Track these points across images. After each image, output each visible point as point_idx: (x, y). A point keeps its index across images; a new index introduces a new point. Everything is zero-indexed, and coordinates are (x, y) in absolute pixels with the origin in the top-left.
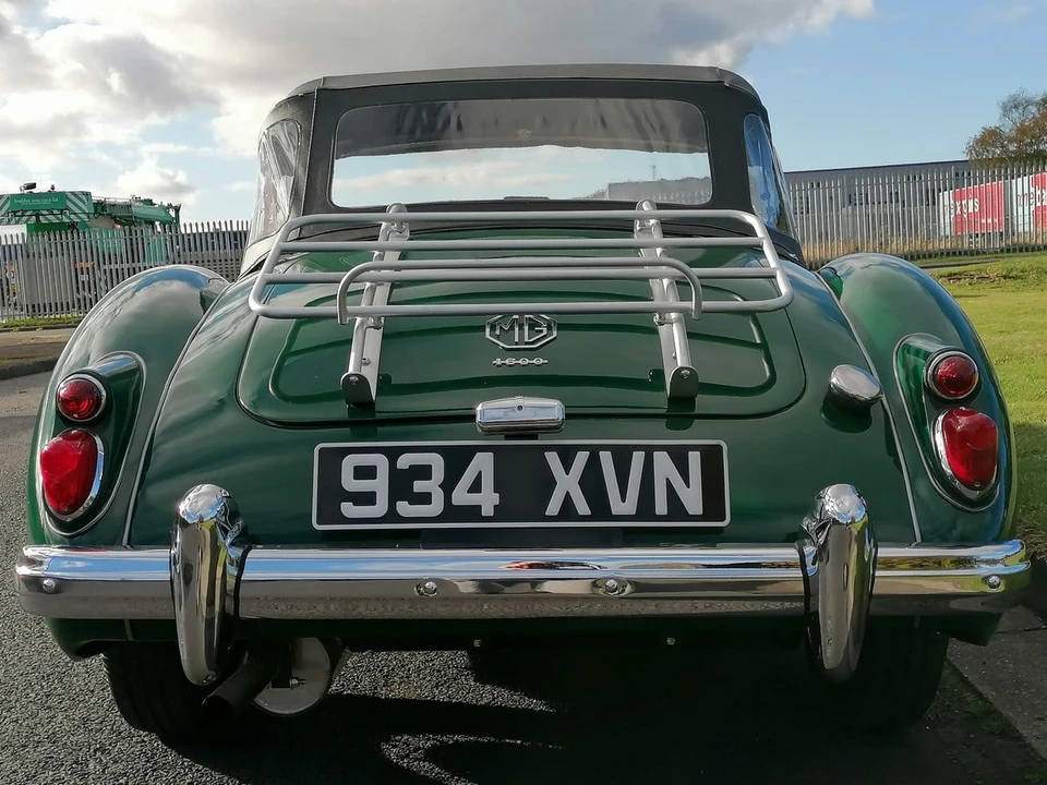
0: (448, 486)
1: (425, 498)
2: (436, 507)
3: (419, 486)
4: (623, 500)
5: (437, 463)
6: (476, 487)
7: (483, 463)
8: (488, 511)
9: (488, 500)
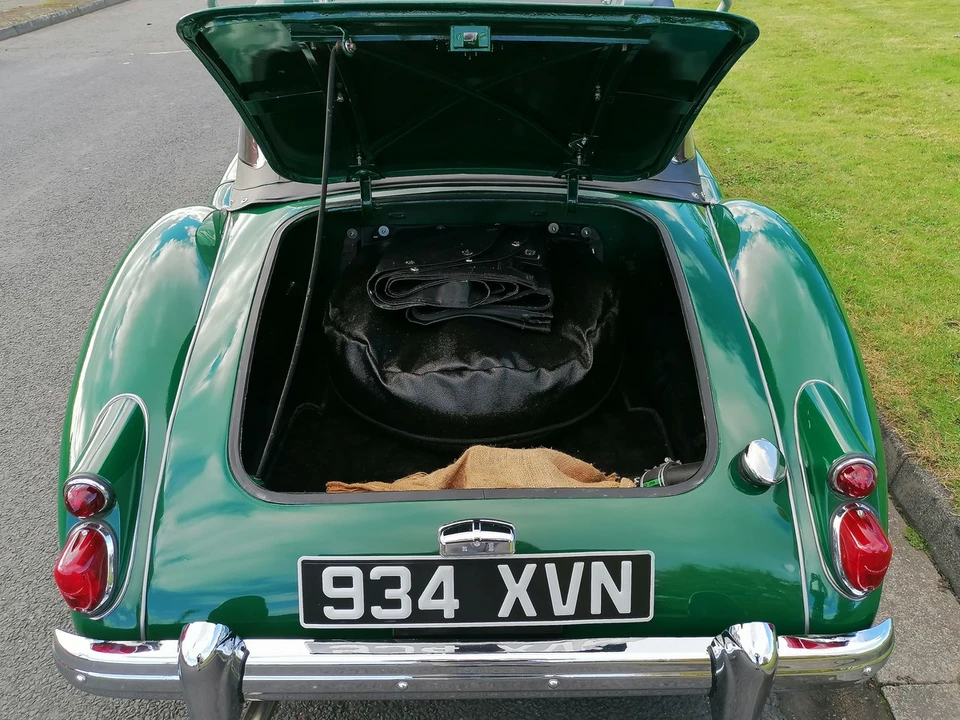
0: (415, 594)
1: (396, 604)
2: (405, 611)
3: (390, 594)
4: (564, 603)
5: (405, 574)
6: (439, 594)
7: (444, 575)
8: (449, 614)
9: (449, 605)
